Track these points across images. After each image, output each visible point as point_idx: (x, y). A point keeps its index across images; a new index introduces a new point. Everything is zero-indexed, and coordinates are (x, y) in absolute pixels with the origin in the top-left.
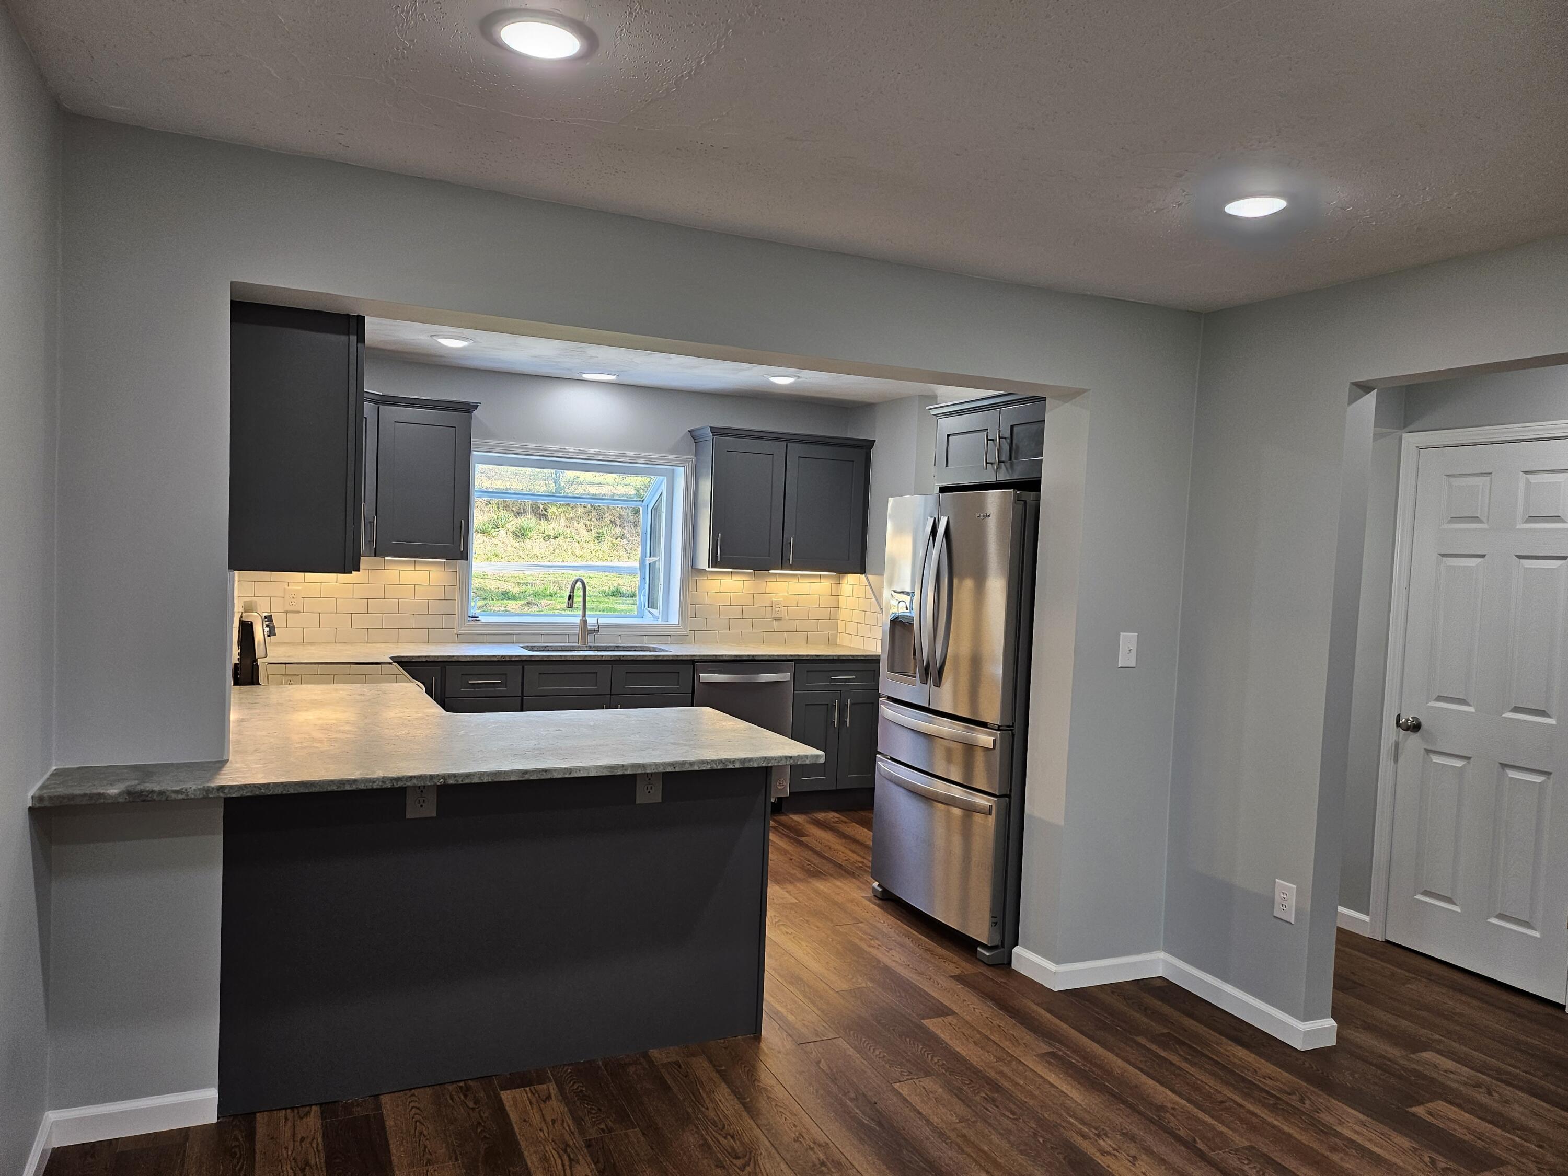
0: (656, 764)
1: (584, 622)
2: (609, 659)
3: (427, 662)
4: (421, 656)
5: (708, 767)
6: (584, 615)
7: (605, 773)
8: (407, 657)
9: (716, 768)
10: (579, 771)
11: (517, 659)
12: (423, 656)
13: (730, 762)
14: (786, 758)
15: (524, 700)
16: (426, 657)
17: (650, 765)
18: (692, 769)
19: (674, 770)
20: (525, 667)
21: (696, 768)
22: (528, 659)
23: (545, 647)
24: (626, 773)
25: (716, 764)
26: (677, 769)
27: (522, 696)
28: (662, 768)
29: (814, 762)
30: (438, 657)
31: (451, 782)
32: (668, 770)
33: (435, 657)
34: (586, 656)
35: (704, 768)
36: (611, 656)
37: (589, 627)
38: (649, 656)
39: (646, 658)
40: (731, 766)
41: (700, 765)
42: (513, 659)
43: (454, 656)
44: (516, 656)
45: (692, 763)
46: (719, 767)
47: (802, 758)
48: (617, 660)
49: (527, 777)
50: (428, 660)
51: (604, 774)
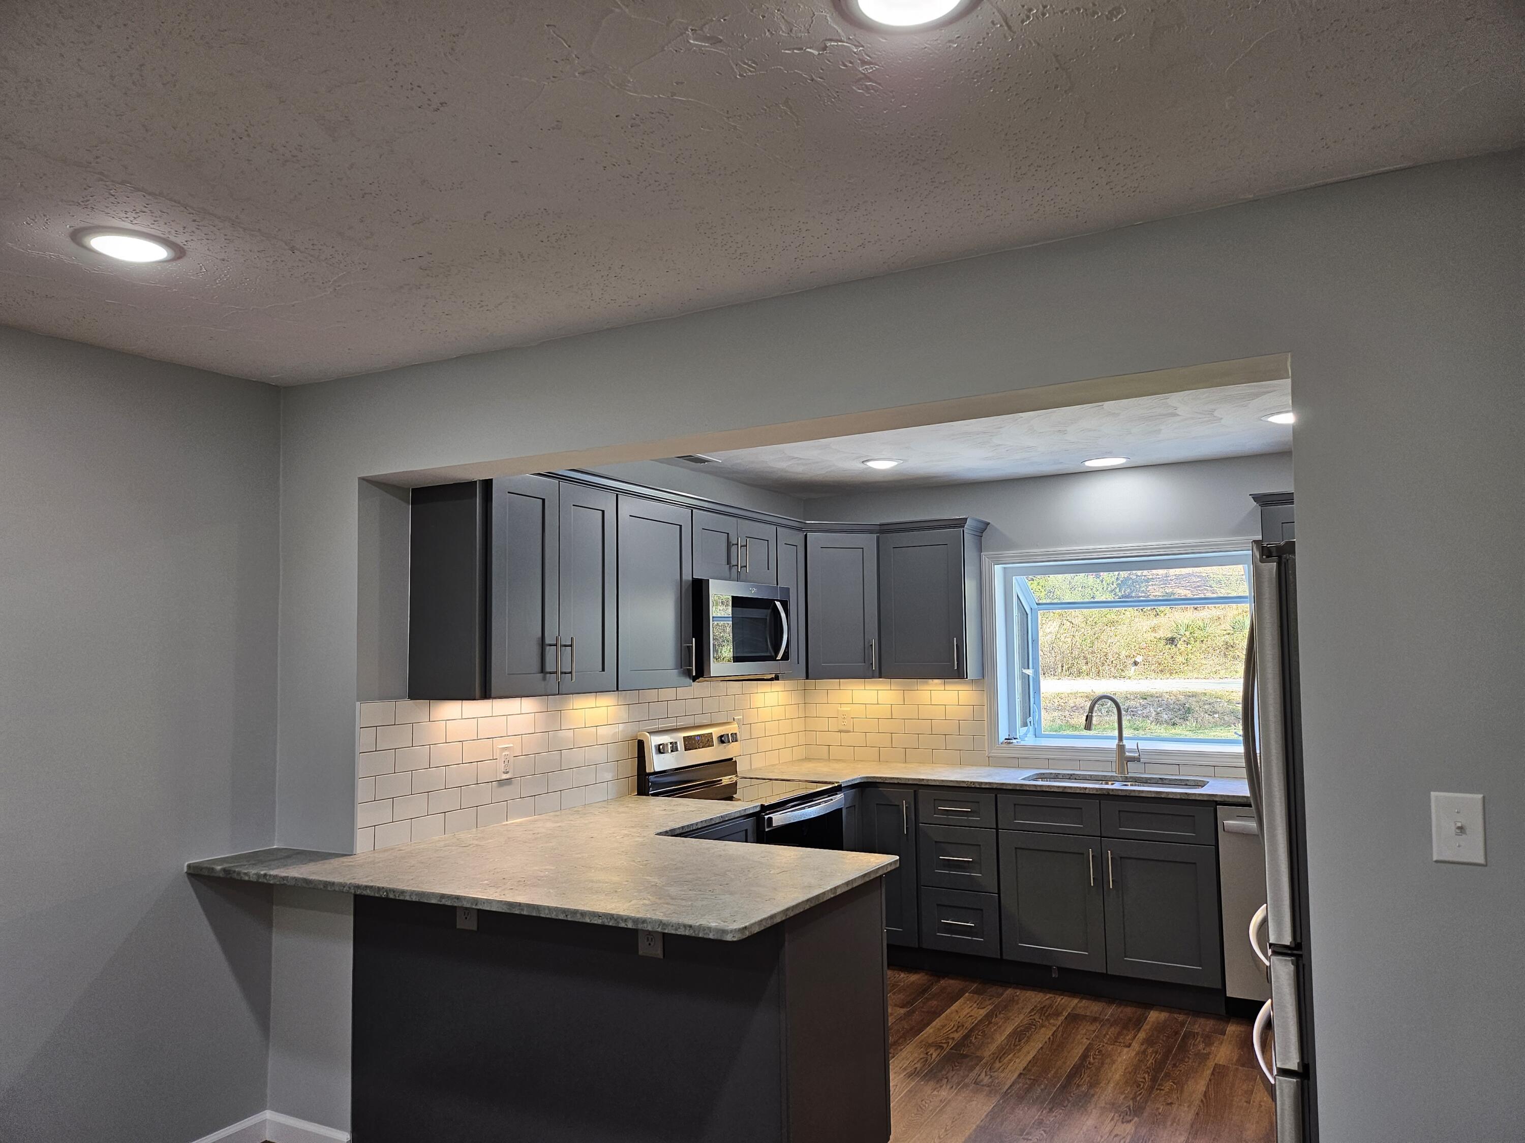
0: (549, 908)
1: (1121, 748)
2: (1094, 792)
3: (898, 784)
4: (893, 778)
5: (599, 922)
6: (1121, 738)
7: (504, 909)
8: (881, 778)
9: (607, 924)
10: (484, 903)
11: (987, 786)
12: (895, 778)
13: (622, 920)
14: (685, 926)
15: (1000, 834)
16: (897, 778)
17: (545, 908)
18: (584, 921)
19: (565, 918)
20: (998, 795)
21: (588, 920)
22: (999, 787)
23: (1071, 775)
24: (522, 913)
25: (607, 919)
26: (569, 918)
27: (997, 829)
28: (555, 913)
29: (719, 938)
30: (909, 779)
31: (391, 896)
32: (560, 918)
33: (906, 779)
34: (1065, 787)
35: (596, 922)
36: (1097, 789)
37: (1127, 754)
38: (1148, 791)
39: (1143, 795)
40: (622, 925)
41: (591, 918)
42: (983, 786)
43: (923, 780)
44: (986, 783)
45: (583, 914)
46: (610, 924)
47: (704, 930)
48: (1104, 795)
49: (444, 902)
50: (900, 782)
51: (503, 911)
